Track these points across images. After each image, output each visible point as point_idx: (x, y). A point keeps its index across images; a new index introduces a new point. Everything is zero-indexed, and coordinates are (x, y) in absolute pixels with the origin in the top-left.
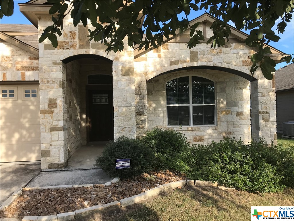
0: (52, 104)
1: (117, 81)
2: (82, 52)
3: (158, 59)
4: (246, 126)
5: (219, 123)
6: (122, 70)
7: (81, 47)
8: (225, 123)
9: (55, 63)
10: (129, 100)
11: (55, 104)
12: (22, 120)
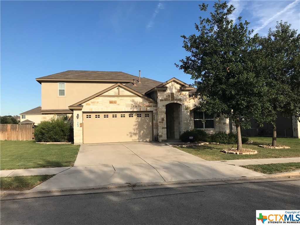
0: (163, 119)
1: (183, 112)
2: (172, 102)
3: (194, 103)
4: (227, 129)
5: (216, 127)
6: (185, 108)
7: (172, 100)
8: (219, 127)
9: (163, 106)
10: (187, 118)
11: (164, 119)
12: (144, 126)
